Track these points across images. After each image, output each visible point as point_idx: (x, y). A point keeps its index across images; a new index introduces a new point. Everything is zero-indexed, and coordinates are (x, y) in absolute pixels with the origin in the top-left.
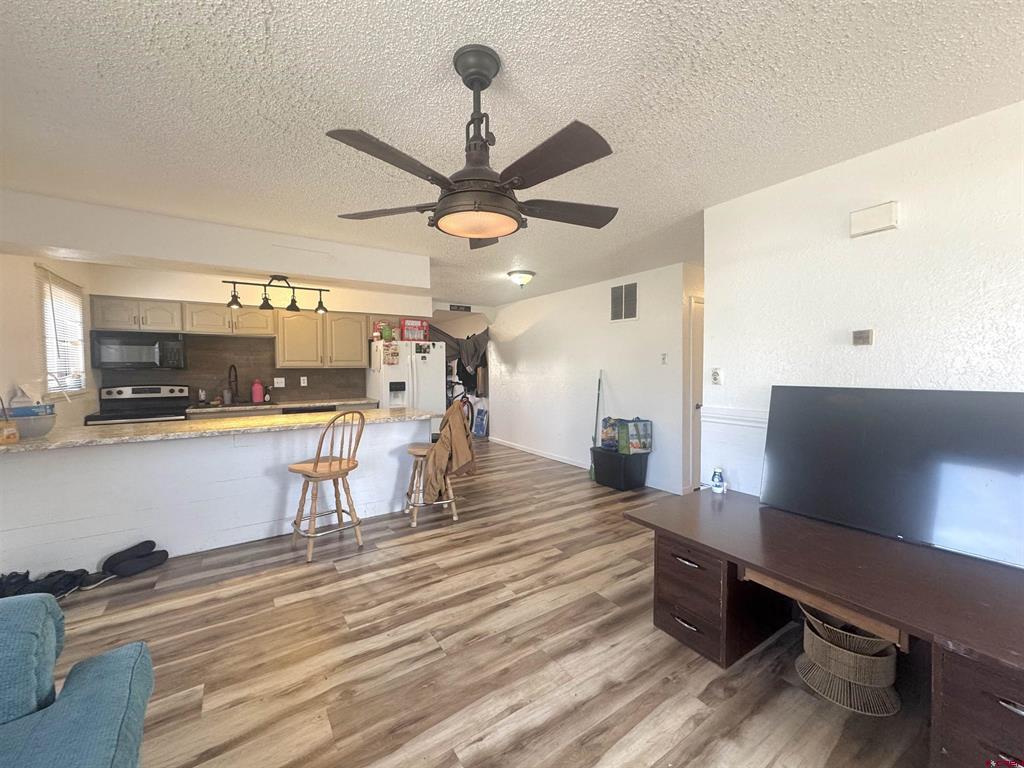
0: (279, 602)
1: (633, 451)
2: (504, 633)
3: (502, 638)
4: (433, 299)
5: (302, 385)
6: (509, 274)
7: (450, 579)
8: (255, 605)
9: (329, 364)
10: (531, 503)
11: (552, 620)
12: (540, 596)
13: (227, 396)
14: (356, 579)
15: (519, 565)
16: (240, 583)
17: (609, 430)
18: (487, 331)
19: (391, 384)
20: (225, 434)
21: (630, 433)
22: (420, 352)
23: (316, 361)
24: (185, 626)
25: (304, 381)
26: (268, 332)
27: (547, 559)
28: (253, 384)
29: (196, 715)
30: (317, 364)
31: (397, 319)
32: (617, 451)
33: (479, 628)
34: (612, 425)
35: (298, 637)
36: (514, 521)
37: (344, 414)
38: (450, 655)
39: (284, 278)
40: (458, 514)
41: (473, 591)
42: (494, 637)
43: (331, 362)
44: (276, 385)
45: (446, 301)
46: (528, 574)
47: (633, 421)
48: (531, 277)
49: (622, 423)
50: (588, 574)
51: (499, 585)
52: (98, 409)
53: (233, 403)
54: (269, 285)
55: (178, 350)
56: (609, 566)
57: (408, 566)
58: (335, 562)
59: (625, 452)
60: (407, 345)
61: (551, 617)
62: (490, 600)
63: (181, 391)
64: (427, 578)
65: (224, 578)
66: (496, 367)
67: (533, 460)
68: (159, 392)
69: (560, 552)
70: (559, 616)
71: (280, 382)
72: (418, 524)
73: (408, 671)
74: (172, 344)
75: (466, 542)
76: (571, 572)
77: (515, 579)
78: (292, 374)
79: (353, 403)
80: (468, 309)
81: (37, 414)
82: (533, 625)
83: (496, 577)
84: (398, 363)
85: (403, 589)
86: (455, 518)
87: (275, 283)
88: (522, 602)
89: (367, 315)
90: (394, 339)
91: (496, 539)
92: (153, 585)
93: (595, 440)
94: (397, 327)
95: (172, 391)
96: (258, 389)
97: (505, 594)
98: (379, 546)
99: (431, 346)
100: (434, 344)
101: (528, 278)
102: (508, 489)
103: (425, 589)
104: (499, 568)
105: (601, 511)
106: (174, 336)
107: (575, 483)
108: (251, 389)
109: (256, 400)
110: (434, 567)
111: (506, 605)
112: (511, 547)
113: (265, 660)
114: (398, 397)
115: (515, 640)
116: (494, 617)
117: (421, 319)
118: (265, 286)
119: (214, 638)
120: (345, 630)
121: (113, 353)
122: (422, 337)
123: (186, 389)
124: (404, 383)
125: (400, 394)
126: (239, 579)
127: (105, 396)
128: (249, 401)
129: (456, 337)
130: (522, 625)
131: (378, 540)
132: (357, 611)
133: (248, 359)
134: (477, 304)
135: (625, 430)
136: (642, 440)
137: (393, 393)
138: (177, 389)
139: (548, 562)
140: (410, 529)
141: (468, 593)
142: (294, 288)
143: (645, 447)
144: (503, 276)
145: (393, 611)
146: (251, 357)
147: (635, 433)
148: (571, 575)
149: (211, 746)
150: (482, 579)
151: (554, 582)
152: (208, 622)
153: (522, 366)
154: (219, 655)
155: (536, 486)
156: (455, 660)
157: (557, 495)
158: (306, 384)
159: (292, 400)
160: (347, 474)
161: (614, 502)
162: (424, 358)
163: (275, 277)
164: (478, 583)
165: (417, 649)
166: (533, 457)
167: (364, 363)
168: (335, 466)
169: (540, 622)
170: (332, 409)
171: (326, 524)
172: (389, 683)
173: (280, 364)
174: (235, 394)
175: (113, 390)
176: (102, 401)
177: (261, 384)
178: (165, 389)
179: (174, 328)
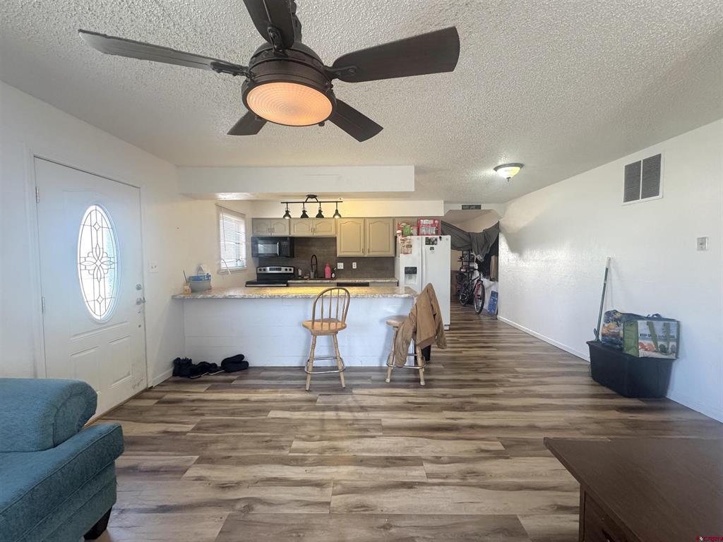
0: (272, 414)
1: (642, 353)
2: (390, 516)
3: (384, 521)
4: (445, 202)
5: (354, 267)
6: (496, 169)
7: (382, 439)
8: (259, 411)
9: (368, 254)
10: (502, 386)
11: (444, 526)
12: (449, 491)
13: (312, 274)
14: (321, 413)
15: (449, 447)
16: (267, 393)
17: (613, 325)
18: (497, 226)
19: (406, 268)
20: (272, 297)
21: (640, 331)
22: (429, 244)
23: (360, 252)
24: (225, 412)
25: (354, 265)
27: (483, 451)
28: (325, 267)
29: (178, 476)
30: (360, 254)
31: (416, 219)
32: (622, 349)
33: (371, 499)
34: (616, 320)
35: (260, 445)
36: (474, 400)
37: (331, 290)
38: (332, 514)
39: (314, 197)
40: (425, 380)
41: (392, 458)
42: (377, 516)
43: (369, 252)
44: (339, 268)
45: (458, 202)
46: (453, 460)
47: (648, 318)
48: (518, 168)
49: (632, 319)
50: (520, 488)
51: (418, 461)
52: (256, 278)
53: (315, 278)
54: (306, 202)
55: (287, 246)
56: (554, 488)
57: (361, 415)
58: (320, 395)
59: (631, 352)
60: (418, 239)
61: (445, 522)
62: (401, 474)
63: (290, 270)
64: (367, 430)
65: (262, 387)
66: (505, 254)
67: (531, 343)
68: (281, 270)
69: (503, 448)
70: (454, 526)
71: (341, 266)
72: (391, 381)
73: (296, 512)
74: (285, 243)
75: (418, 407)
76: (500, 477)
77: (437, 460)
78: (347, 260)
79: (380, 281)
80: (479, 207)
81: (201, 280)
82: (421, 522)
83: (421, 451)
84: (411, 253)
85: (344, 434)
86: (422, 383)
87: (309, 200)
88: (427, 490)
89: (394, 219)
90: (412, 235)
91: (445, 412)
92: (232, 381)
93: (597, 333)
94: (415, 224)
95: (286, 270)
96: (328, 269)
97: (416, 473)
98: (354, 391)
99: (438, 239)
100: (440, 238)
101: (517, 169)
102: (488, 366)
103: (357, 440)
104: (428, 444)
105: (583, 415)
106: (284, 238)
107: (563, 374)
108: (324, 270)
109: (326, 277)
110: (378, 422)
111: (409, 486)
112: (454, 425)
113: (234, 454)
114: (411, 278)
115: (393, 530)
116: (392, 493)
117: (434, 218)
118: (304, 203)
119: (227, 426)
120: (286, 453)
121: (262, 248)
122: (434, 233)
123: (292, 269)
124: (416, 268)
125: (413, 276)
126: (268, 390)
127: (259, 272)
128: (323, 278)
129: (468, 231)
130: (410, 517)
131: (358, 386)
132: (304, 440)
133: (322, 251)
134: (486, 202)
135: (634, 328)
136: (660, 343)
137: (407, 275)
138: (288, 268)
139: (483, 455)
140: (384, 383)
141: (387, 458)
142: (320, 202)
143: (664, 350)
144: (490, 172)
145: (324, 450)
146: (325, 250)
147: (648, 332)
148: (499, 480)
149: (167, 503)
150: (407, 449)
151: (473, 481)
152: (233, 414)
153: (527, 254)
154: (220, 439)
155: (517, 369)
156: (332, 522)
157: (535, 384)
158: (356, 267)
159: (347, 277)
160: (337, 333)
161: (606, 408)
162: (432, 249)
163: (310, 196)
164: (401, 452)
165: (313, 494)
166: (532, 340)
167: (391, 253)
168: (333, 326)
169: (430, 522)
170: (366, 285)
171: (335, 365)
172: (276, 516)
173: (339, 254)
174: (316, 272)
175: (262, 268)
176: (257, 274)
177: (330, 266)
178: (283, 269)
179: (286, 234)
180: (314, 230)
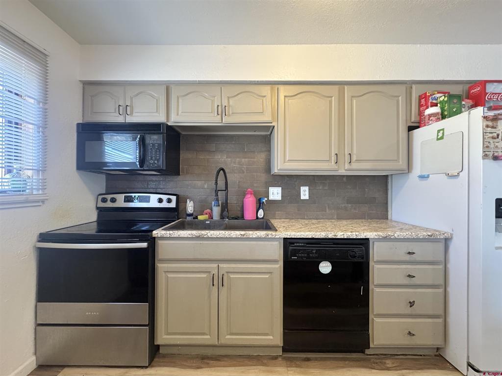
5: (303, 197)
9: (347, 166)
13: (216, 211)
23: (329, 161)
25: (305, 193)
26: (265, 118)
28: (244, 194)
30: (325, 167)
43: (349, 162)
44: (271, 197)
55: (159, 145)
63: (169, 201)
68: (148, 201)
71: (275, 194)
74: (154, 140)
78: (290, 182)
89: (408, 85)
95: (160, 201)
96: (250, 202)
106: (154, 128)
108: (243, 202)
109: (247, 221)
123: (174, 198)
127: (101, 205)
133: (239, 163)
138: (165, 197)
146: (243, 160)
158: (307, 197)
173: (277, 168)
174: (225, 207)
175: (109, 197)
176: (98, 208)
177: (254, 193)
178: (154, 198)
179: (159, 118)
180: (223, 111)
